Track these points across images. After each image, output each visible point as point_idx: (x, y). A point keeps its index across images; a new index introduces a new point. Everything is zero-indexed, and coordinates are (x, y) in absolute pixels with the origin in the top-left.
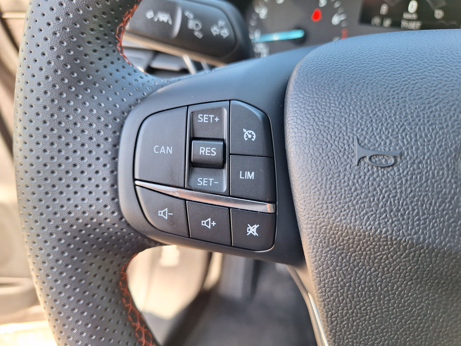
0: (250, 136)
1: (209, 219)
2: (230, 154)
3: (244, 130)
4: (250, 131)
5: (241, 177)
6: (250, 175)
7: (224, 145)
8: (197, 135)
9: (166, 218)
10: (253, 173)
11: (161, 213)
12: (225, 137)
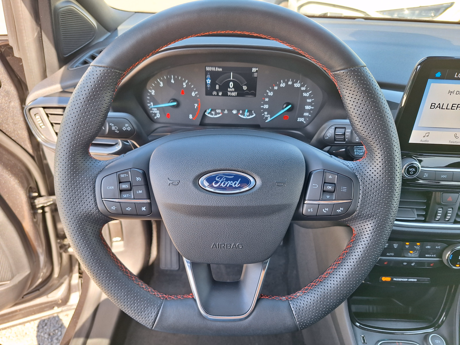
0: (139, 179)
1: (129, 207)
2: (133, 186)
3: (137, 178)
4: (139, 178)
5: (137, 193)
6: (140, 192)
7: (131, 183)
8: (121, 181)
9: (114, 209)
10: (141, 191)
11: (112, 208)
12: (131, 181)
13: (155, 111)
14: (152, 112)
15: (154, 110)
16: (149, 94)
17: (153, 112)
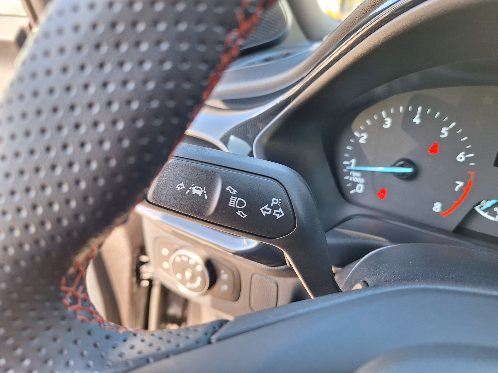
13: (356, 177)
14: (348, 180)
15: (353, 175)
16: (352, 141)
17: (351, 179)
